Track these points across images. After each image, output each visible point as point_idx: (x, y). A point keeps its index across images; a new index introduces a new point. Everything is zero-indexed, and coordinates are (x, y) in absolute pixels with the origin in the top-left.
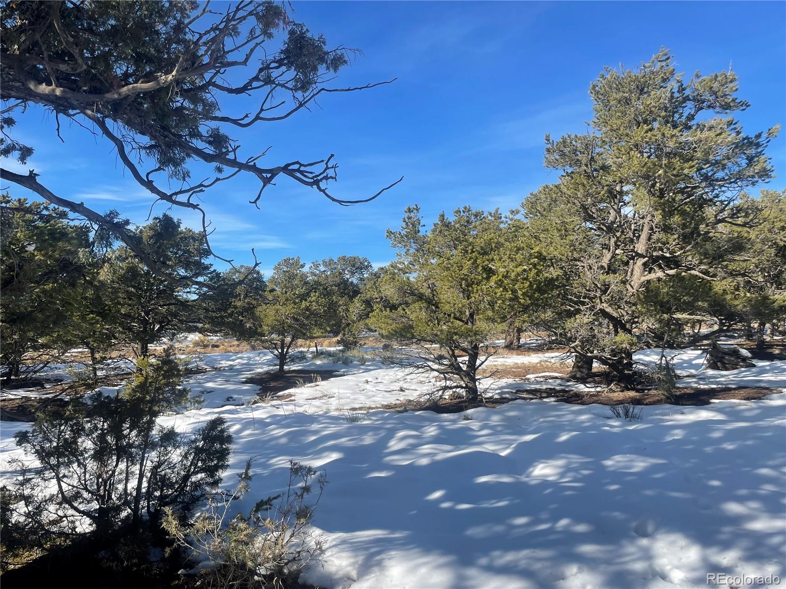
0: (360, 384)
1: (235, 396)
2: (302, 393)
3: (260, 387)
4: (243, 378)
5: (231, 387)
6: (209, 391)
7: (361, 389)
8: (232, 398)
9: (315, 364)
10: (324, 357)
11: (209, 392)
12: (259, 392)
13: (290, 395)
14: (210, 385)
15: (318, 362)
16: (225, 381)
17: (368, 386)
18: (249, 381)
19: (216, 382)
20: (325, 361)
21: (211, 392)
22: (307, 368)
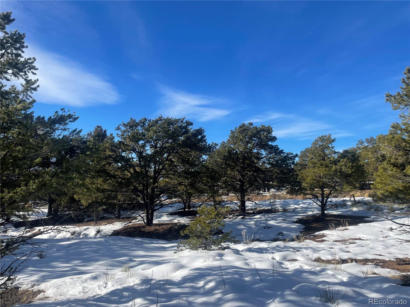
0: (384, 231)
1: (285, 232)
2: (332, 235)
3: (304, 227)
4: (296, 219)
5: (284, 225)
6: (269, 226)
7: (385, 236)
8: (282, 233)
9: (352, 211)
10: (361, 206)
11: (268, 228)
12: (302, 230)
13: (323, 236)
14: (272, 222)
15: (355, 209)
16: (283, 220)
17: (391, 234)
18: (299, 221)
19: (276, 220)
20: (361, 209)
21: (270, 227)
22: (345, 214)
